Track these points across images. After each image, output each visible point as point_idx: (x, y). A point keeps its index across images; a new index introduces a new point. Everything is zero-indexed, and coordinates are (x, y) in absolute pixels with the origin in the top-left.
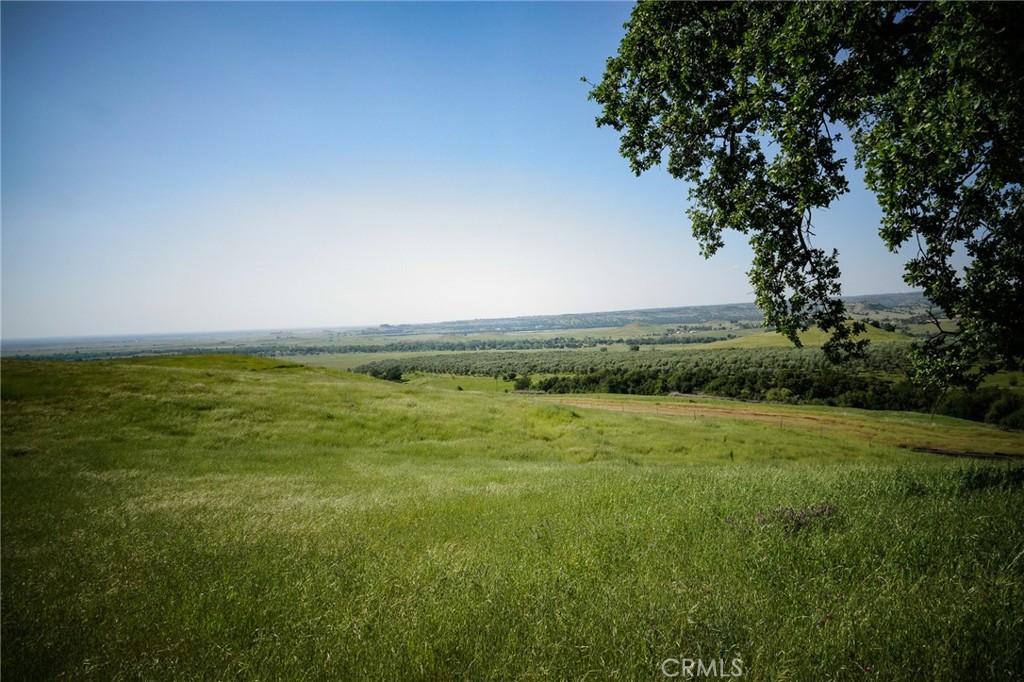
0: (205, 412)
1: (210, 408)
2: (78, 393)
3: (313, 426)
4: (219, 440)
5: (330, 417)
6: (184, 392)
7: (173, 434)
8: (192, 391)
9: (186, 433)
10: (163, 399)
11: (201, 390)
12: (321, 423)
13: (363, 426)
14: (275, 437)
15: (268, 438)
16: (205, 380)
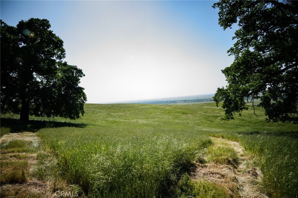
0: (217, 118)
1: (219, 117)
2: (196, 113)
3: (239, 122)
4: (219, 123)
5: (244, 120)
6: (214, 113)
7: (211, 121)
8: (216, 113)
9: (213, 122)
10: (210, 115)
11: (218, 113)
12: (241, 121)
13: (250, 122)
14: (229, 123)
15: (228, 123)
16: (219, 111)
